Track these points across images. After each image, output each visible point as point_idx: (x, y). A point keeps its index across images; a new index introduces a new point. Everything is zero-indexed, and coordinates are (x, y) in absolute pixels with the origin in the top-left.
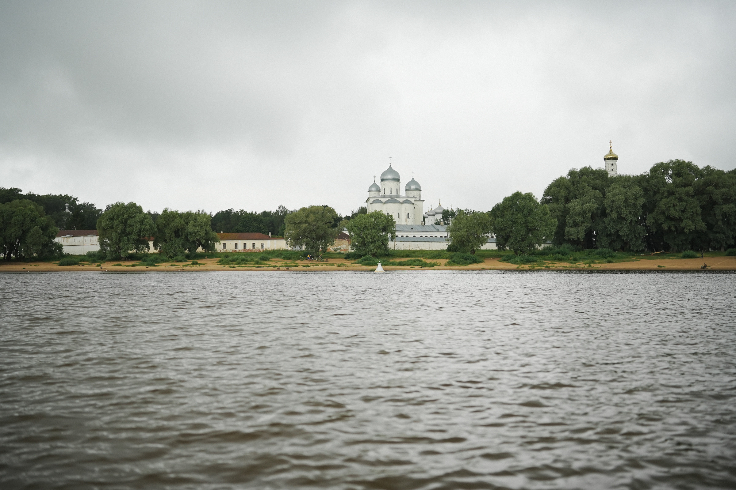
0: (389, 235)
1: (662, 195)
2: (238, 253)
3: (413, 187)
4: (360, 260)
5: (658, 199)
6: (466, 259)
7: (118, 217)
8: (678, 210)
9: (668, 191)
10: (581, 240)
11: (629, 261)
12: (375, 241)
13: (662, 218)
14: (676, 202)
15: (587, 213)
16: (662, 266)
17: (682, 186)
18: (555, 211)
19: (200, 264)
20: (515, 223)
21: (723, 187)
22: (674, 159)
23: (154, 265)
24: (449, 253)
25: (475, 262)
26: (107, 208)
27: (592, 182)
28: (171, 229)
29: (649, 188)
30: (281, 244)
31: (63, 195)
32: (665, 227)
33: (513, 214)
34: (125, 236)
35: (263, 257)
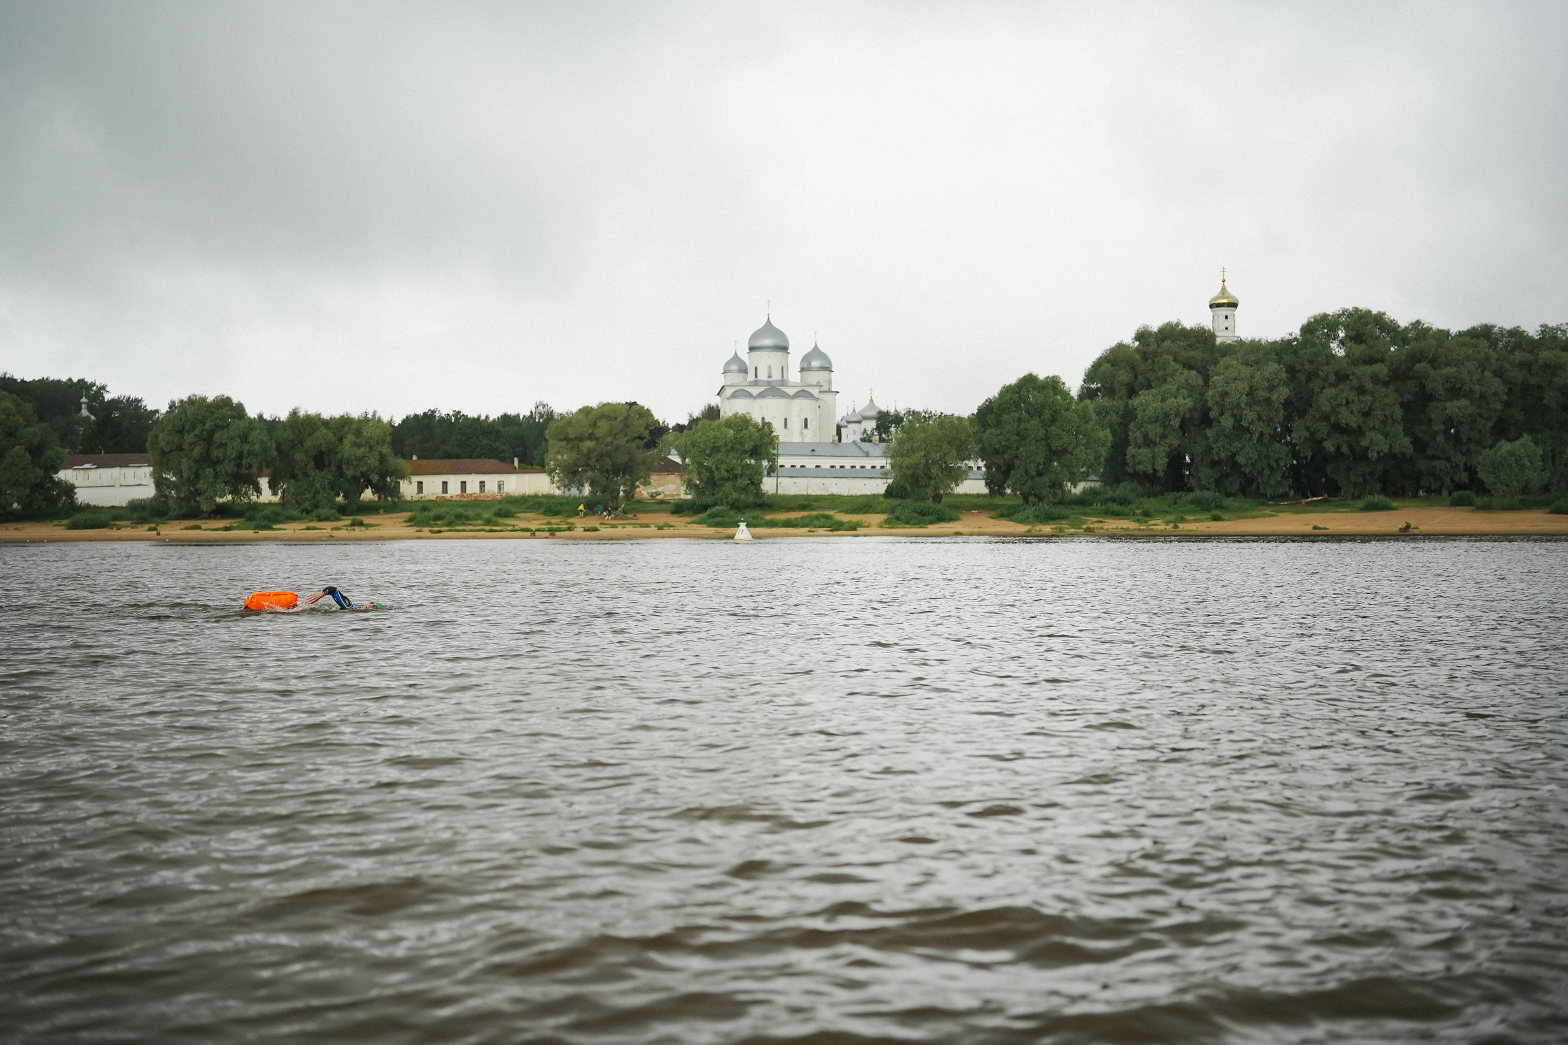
0: (765, 463)
1: (1325, 380)
2: (449, 503)
3: (815, 364)
4: (703, 515)
5: (1316, 390)
6: (923, 513)
7: (194, 427)
8: (1356, 412)
9: (1337, 374)
10: (1161, 474)
11: (1256, 517)
12: (735, 477)
13: (1323, 429)
14: (1352, 396)
15: (1172, 417)
16: (1322, 526)
17: (1365, 363)
18: (1107, 413)
19: (368, 526)
20: (1024, 438)
21: (1447, 364)
22: (1350, 307)
23: (271, 528)
24: (889, 501)
25: (941, 518)
26: (170, 408)
27: (1183, 353)
28: (306, 452)
29: (1298, 367)
30: (538, 484)
31: (75, 380)
32: (1330, 446)
33: (1019, 420)
34: (209, 467)
35: (500, 510)
